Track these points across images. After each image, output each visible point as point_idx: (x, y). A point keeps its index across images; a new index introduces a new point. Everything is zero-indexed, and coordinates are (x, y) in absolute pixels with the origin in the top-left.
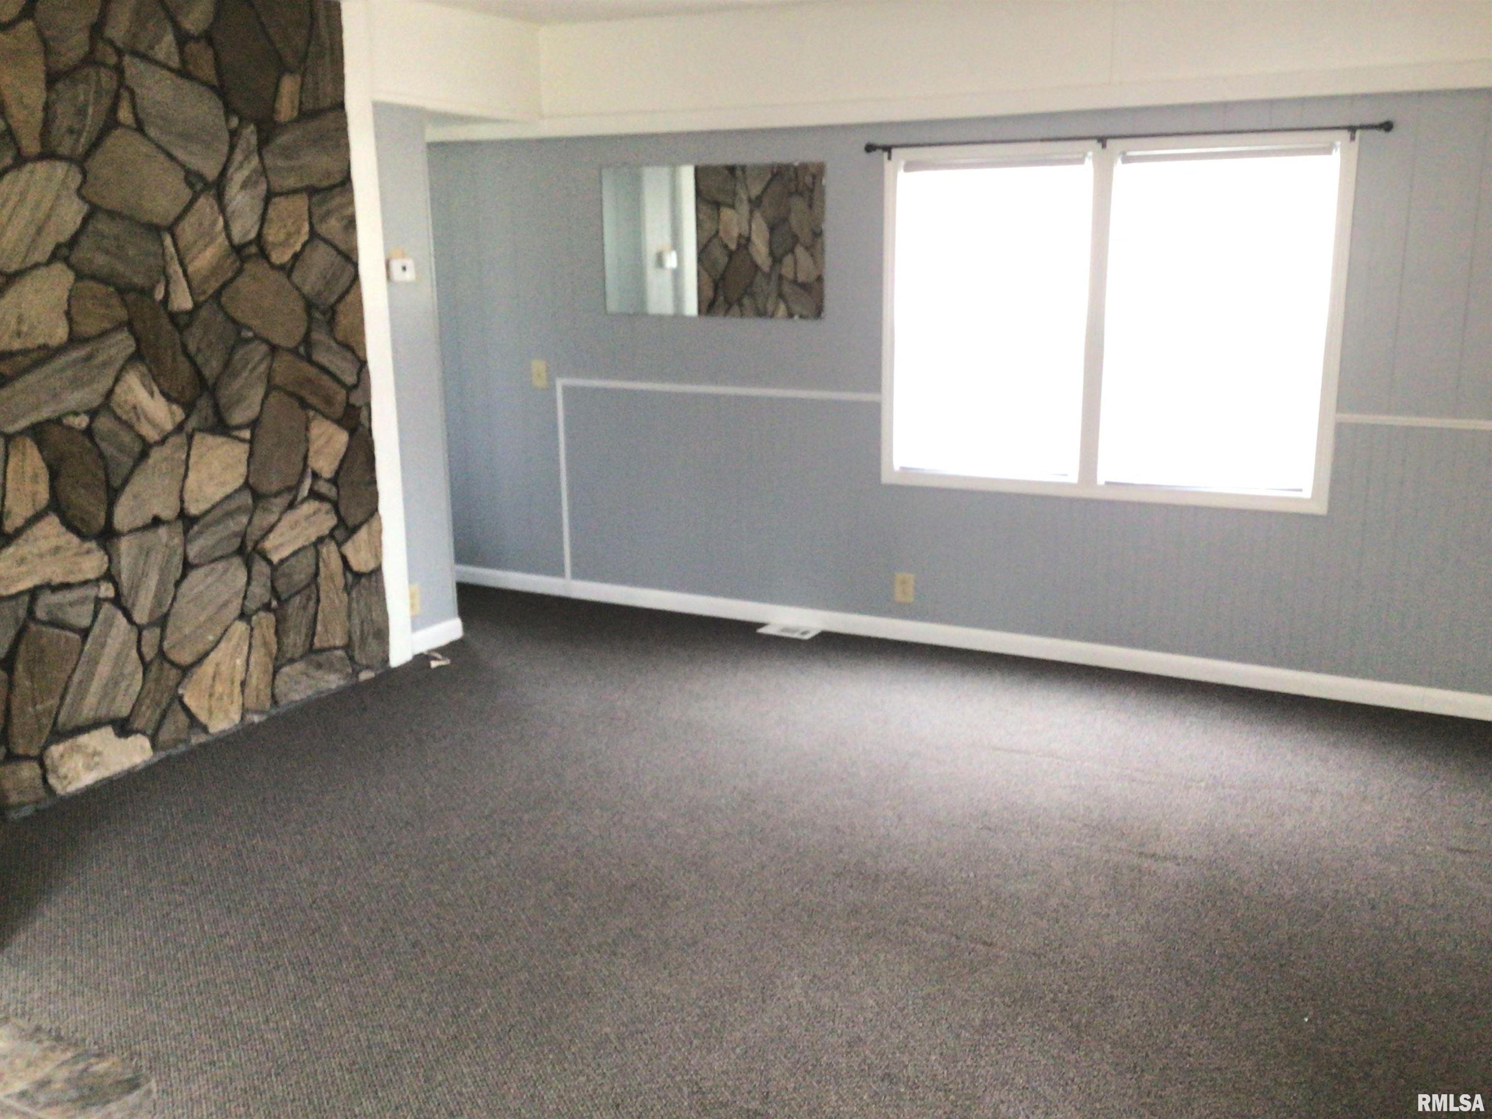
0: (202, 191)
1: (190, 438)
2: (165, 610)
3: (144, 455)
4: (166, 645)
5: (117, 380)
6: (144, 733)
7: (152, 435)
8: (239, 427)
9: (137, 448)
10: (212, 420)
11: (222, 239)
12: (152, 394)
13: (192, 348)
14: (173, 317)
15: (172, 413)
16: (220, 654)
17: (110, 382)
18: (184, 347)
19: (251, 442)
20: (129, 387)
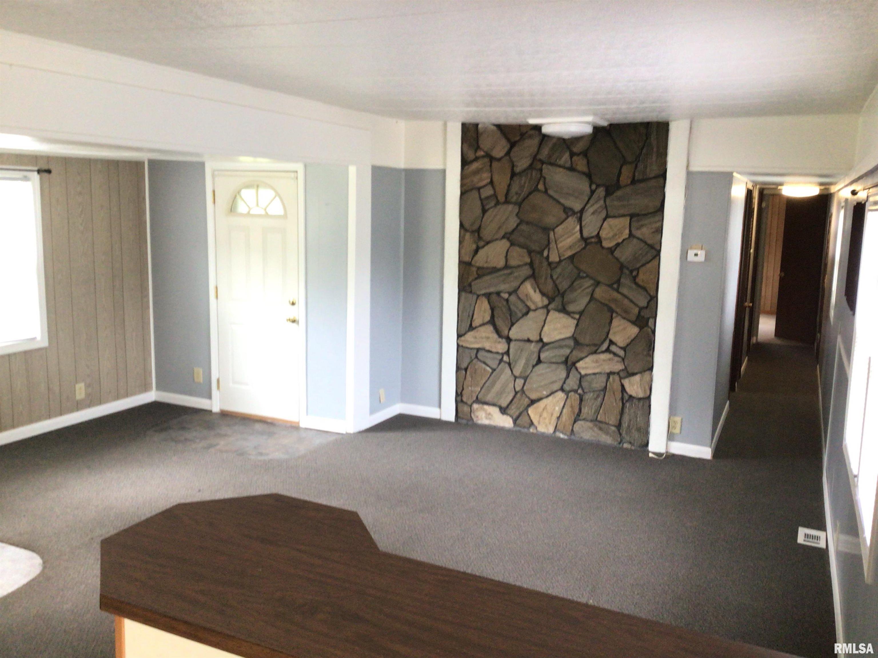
0: (571, 215)
1: (548, 312)
2: (527, 374)
3: (527, 313)
4: (525, 388)
5: (522, 283)
6: (511, 416)
7: (533, 307)
8: (574, 313)
9: (524, 310)
10: (560, 307)
11: (578, 235)
12: (535, 291)
13: (555, 277)
14: (550, 264)
15: (542, 301)
16: (548, 402)
17: (518, 284)
18: (552, 277)
19: (578, 320)
20: (526, 287)
